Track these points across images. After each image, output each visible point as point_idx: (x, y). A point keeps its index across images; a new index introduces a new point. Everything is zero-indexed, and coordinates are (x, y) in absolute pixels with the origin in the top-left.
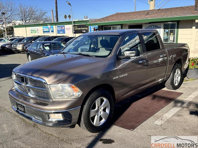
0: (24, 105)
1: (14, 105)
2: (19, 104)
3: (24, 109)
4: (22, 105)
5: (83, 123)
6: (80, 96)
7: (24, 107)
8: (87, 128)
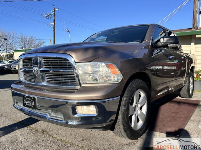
0: (36, 97)
1: (17, 103)
2: (27, 97)
3: (35, 103)
4: (31, 98)
5: (121, 123)
6: (120, 81)
7: (34, 99)
8: (125, 131)
